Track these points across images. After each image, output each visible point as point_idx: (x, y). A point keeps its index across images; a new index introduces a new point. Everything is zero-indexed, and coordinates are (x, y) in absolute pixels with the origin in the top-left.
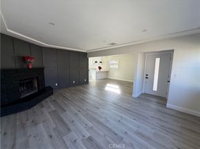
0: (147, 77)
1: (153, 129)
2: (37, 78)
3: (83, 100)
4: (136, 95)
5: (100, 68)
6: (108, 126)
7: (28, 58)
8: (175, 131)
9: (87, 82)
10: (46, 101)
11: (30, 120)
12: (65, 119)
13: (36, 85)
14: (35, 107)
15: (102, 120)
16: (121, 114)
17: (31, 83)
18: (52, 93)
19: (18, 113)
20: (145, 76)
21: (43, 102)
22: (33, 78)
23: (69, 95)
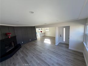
0: (61, 36)
1: (63, 60)
2: (13, 41)
3: (35, 49)
4: (57, 44)
5: (41, 32)
6: (46, 62)
7: (8, 34)
8: (72, 60)
9: (36, 39)
10: (19, 52)
11: (12, 63)
12: (27, 61)
13: (13, 45)
14: (14, 56)
15: (43, 59)
16: (51, 55)
17: (11, 44)
18: (21, 47)
19: (6, 60)
20: (60, 36)
21: (17, 53)
22: (11, 42)
23: (29, 47)
